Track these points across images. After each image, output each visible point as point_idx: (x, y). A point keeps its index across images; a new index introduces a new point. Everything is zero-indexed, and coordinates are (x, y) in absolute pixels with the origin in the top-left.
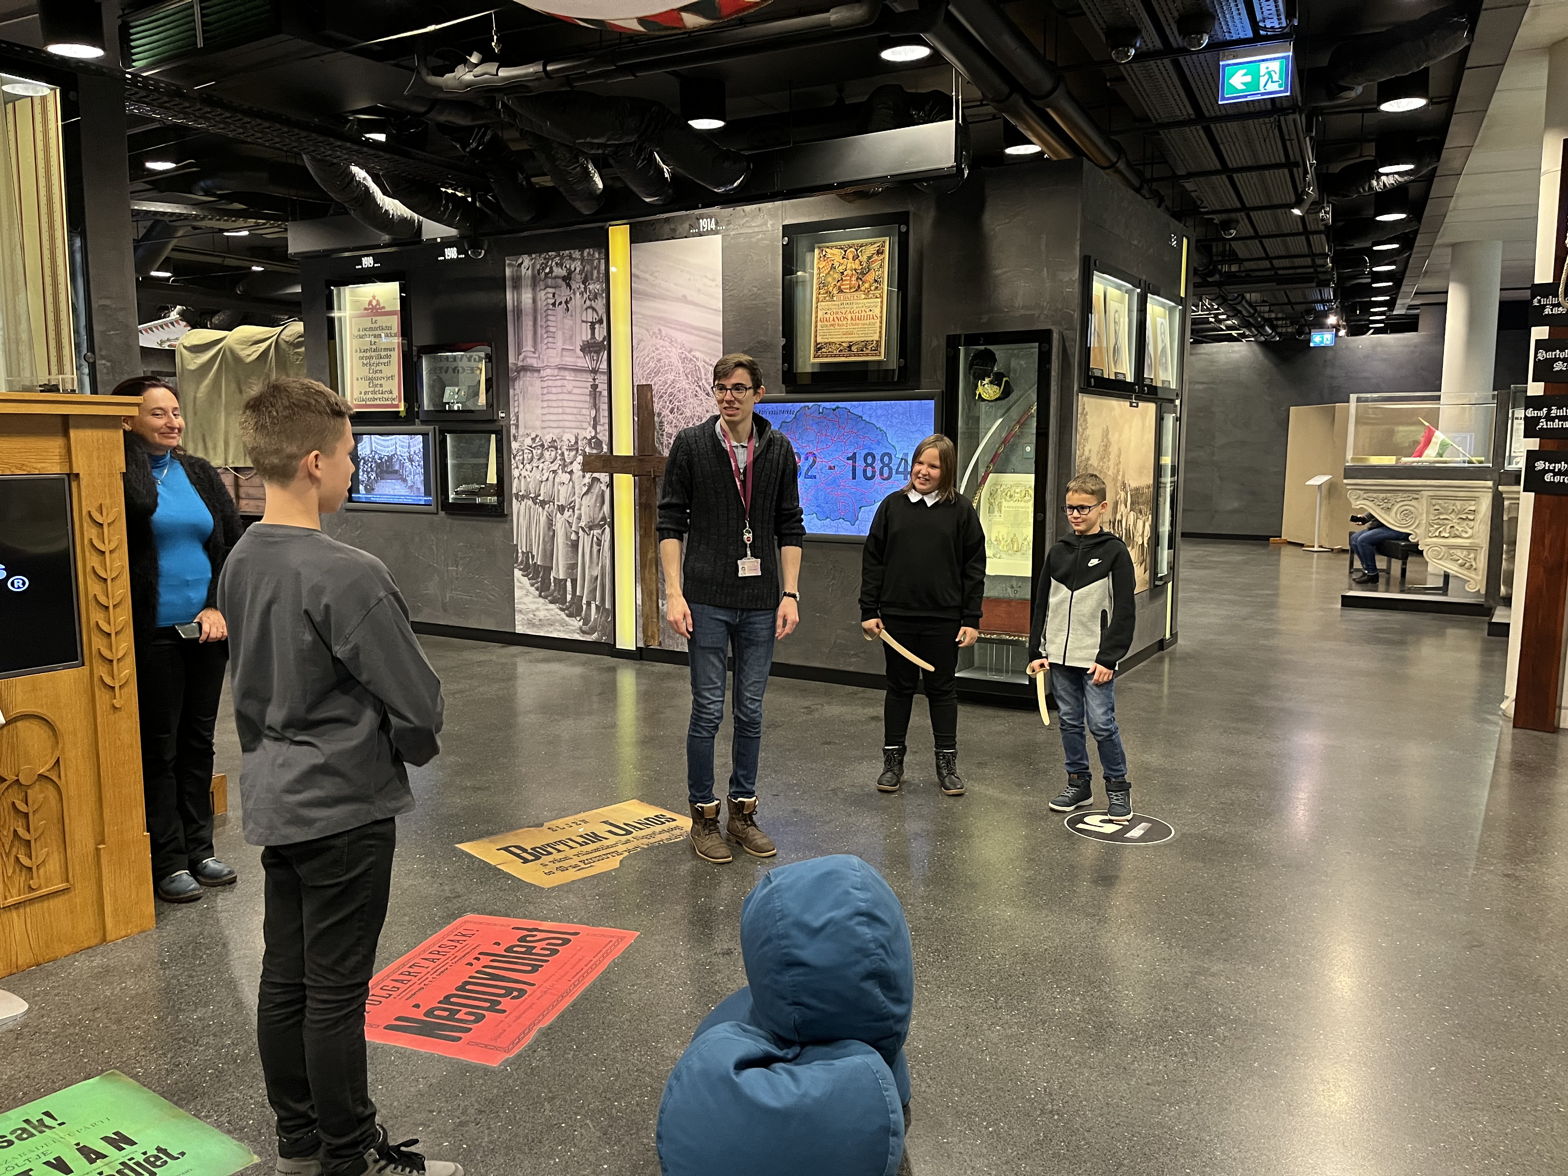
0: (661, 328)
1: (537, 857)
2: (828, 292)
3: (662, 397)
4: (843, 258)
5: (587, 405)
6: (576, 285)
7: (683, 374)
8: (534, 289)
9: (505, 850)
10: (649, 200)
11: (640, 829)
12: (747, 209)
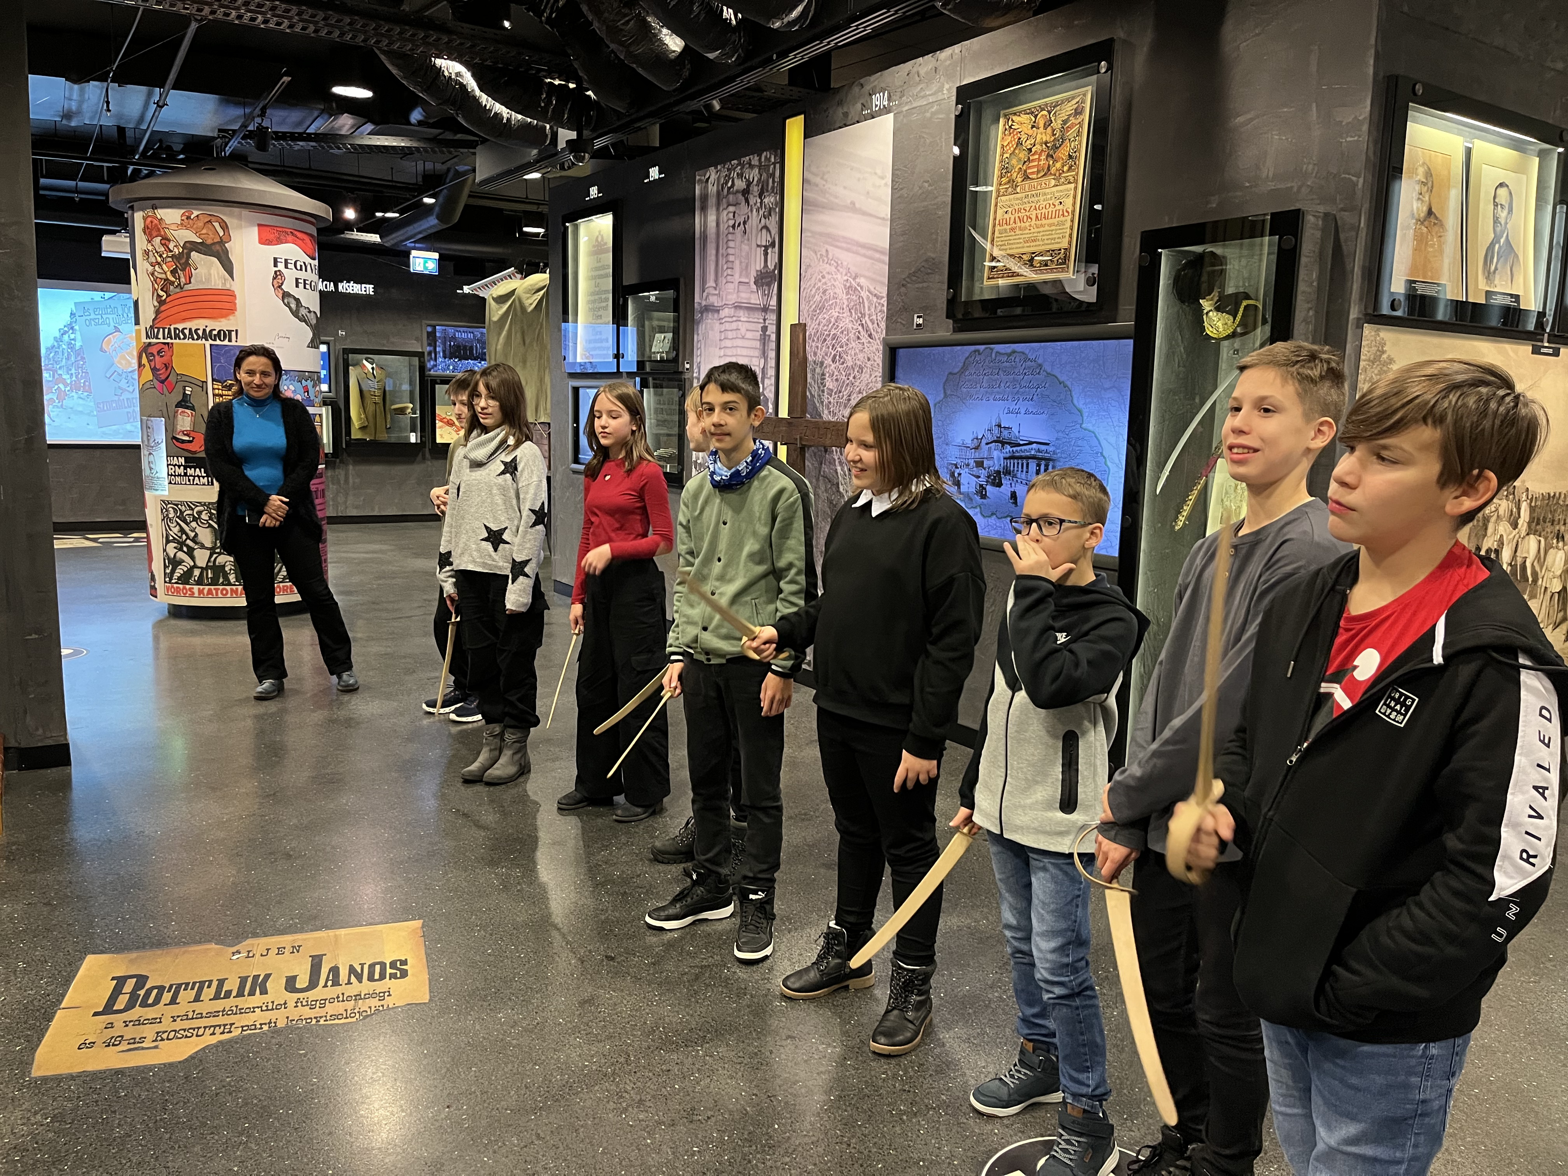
0: (830, 248)
1: (129, 1006)
2: (1011, 181)
3: (825, 340)
4: (1033, 127)
5: (757, 353)
6: (754, 199)
7: (846, 310)
8: (718, 209)
9: (121, 981)
10: (711, 56)
11: (336, 983)
12: (922, 72)
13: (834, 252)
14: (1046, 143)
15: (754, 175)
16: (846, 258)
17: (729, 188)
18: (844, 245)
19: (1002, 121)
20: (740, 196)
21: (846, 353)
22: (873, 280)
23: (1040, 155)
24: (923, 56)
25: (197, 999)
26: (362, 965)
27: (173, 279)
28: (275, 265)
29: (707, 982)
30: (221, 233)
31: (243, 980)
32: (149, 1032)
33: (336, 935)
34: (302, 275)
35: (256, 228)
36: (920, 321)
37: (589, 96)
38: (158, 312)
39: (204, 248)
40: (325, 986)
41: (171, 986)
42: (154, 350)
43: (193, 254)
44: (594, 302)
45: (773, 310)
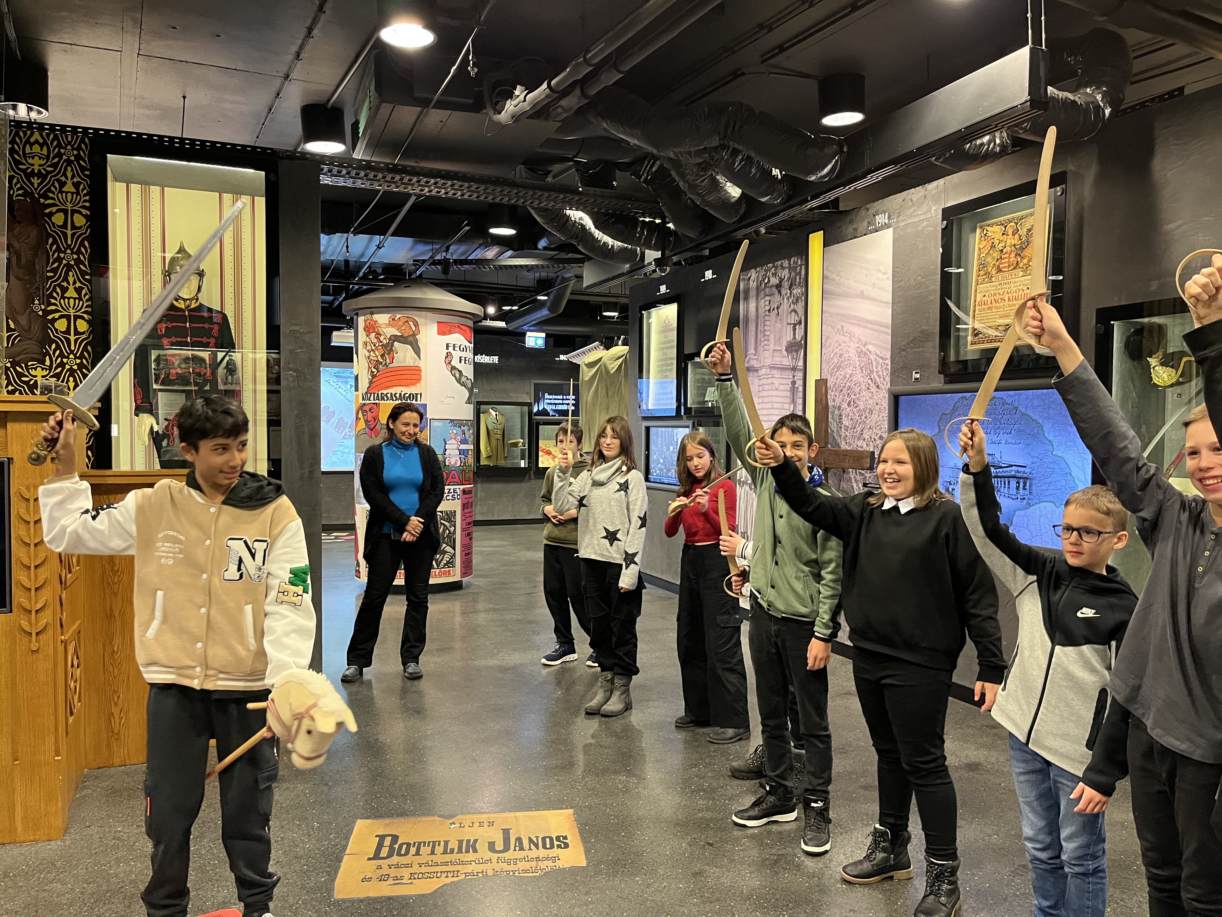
0: (844, 324)
1: (390, 855)
2: (987, 273)
3: (842, 390)
4: (1003, 234)
5: (788, 400)
6: (785, 291)
7: (858, 368)
8: (757, 299)
9: (382, 838)
10: (763, 200)
11: (521, 849)
12: (914, 199)
13: (847, 326)
14: (1015, 245)
15: (785, 273)
16: (857, 331)
17: (766, 284)
18: (856, 322)
19: (978, 231)
20: (774, 289)
21: (859, 399)
22: (879, 347)
23: (1010, 254)
24: (915, 187)
25: (433, 853)
26: (537, 837)
27: (381, 360)
28: (447, 348)
29: (784, 866)
30: (414, 329)
31: (461, 842)
32: (405, 873)
33: (516, 817)
34: (463, 354)
35: (436, 325)
36: (918, 376)
37: (669, 228)
38: (371, 383)
39: (402, 339)
40: (515, 850)
41: (414, 843)
42: (367, 408)
43: (396, 343)
44: (662, 366)
45: (800, 370)
